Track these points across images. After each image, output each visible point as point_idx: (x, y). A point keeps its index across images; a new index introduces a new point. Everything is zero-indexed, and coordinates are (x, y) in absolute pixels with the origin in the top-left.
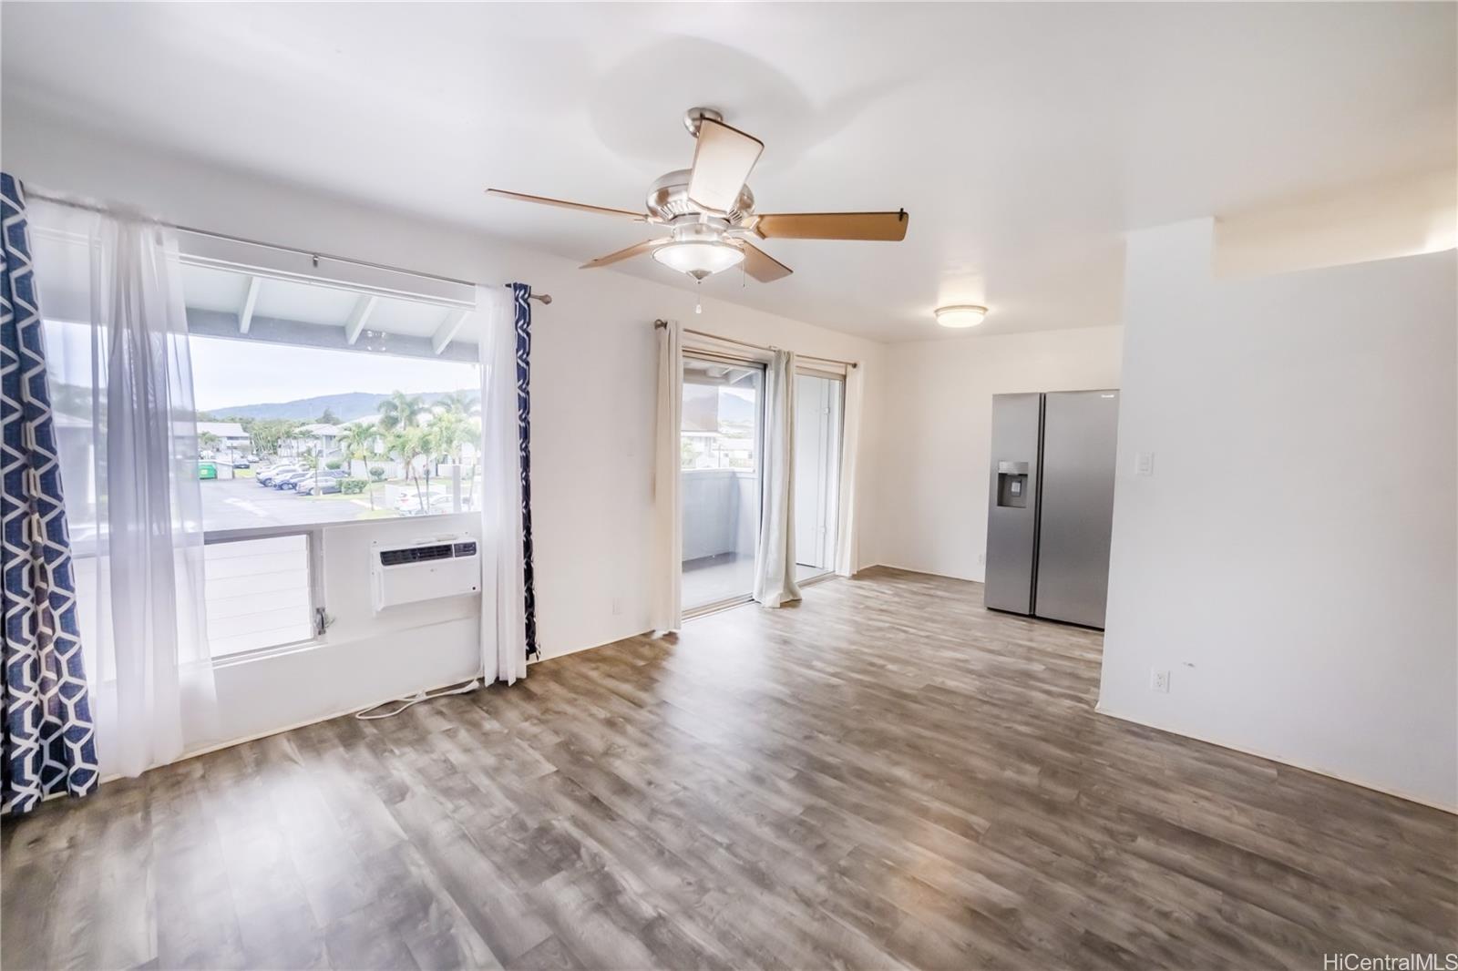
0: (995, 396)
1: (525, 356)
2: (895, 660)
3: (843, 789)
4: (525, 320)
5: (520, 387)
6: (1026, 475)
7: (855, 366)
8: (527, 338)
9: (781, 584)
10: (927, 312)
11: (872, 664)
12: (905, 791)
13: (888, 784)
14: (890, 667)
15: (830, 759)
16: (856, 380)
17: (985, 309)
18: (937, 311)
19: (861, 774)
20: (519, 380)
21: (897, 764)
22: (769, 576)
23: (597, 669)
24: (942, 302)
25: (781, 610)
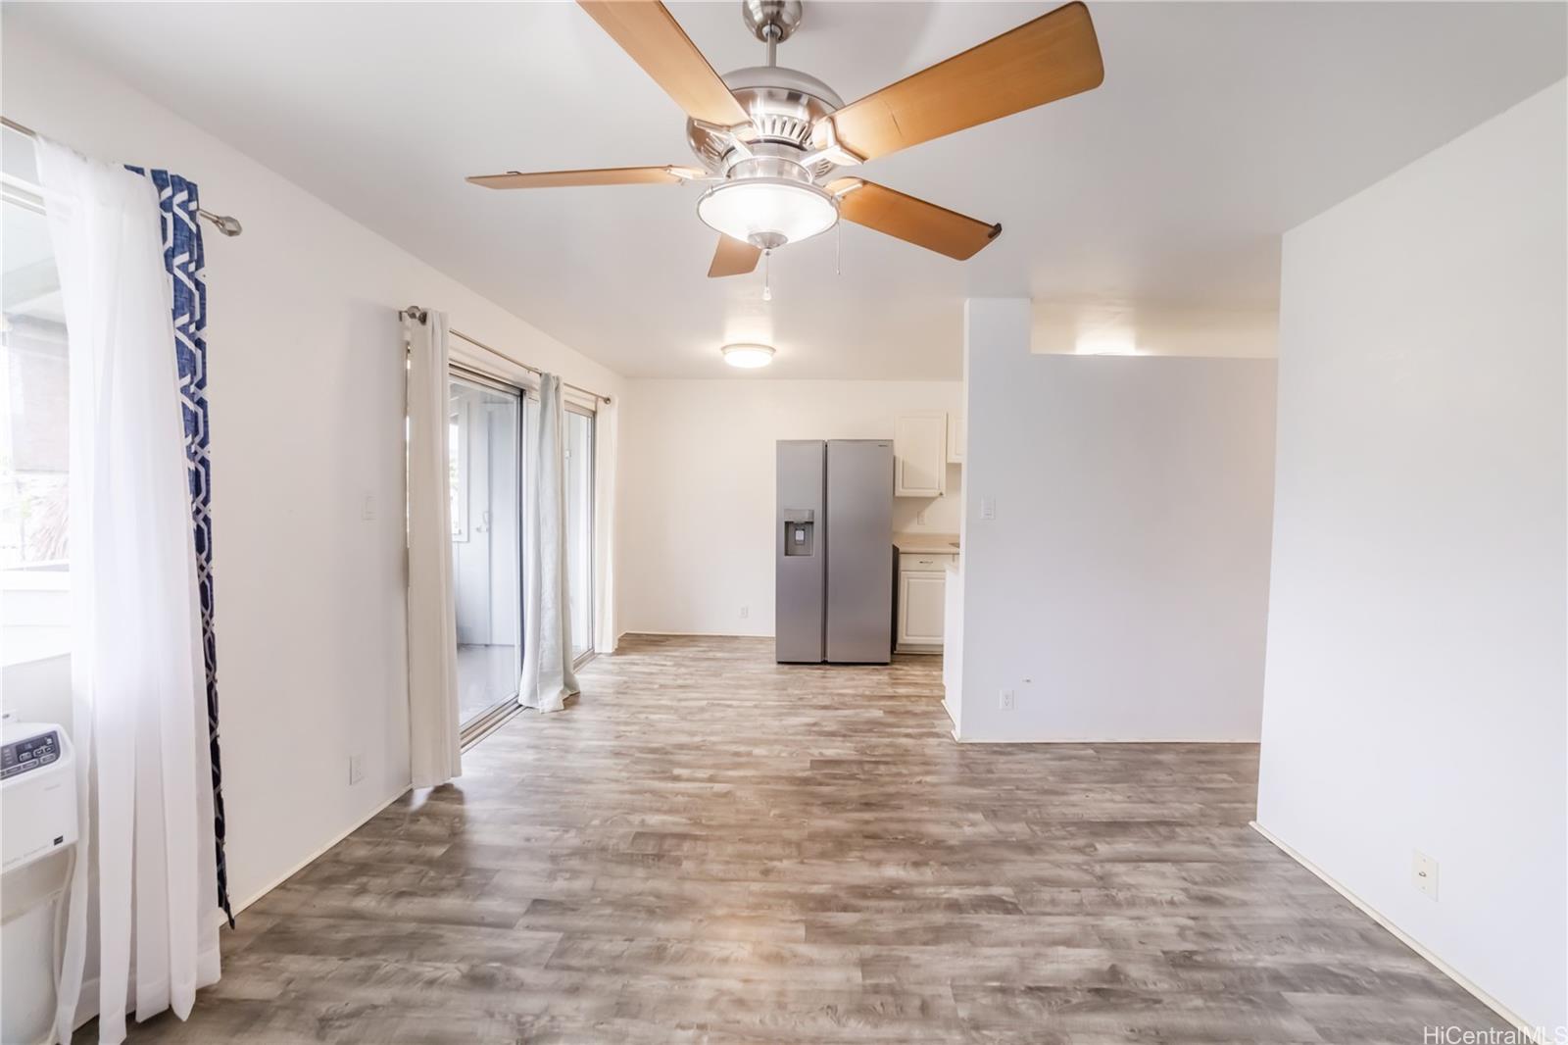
0: (778, 442)
1: (192, 328)
2: (756, 742)
3: (867, 921)
4: (191, 256)
5: (185, 390)
6: (812, 523)
7: (607, 400)
8: (197, 294)
9: (560, 678)
10: (711, 349)
11: (737, 754)
12: (918, 891)
13: (897, 892)
14: (758, 751)
15: (815, 889)
16: (609, 418)
17: (774, 350)
18: (724, 348)
19: (863, 892)
20: (182, 375)
21: (878, 863)
22: (545, 670)
23: (362, 890)
24: (729, 339)
25: (567, 711)
